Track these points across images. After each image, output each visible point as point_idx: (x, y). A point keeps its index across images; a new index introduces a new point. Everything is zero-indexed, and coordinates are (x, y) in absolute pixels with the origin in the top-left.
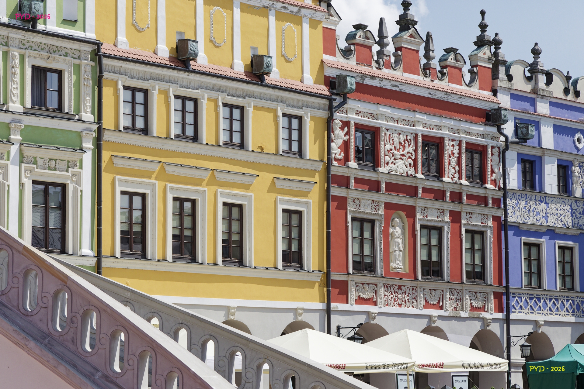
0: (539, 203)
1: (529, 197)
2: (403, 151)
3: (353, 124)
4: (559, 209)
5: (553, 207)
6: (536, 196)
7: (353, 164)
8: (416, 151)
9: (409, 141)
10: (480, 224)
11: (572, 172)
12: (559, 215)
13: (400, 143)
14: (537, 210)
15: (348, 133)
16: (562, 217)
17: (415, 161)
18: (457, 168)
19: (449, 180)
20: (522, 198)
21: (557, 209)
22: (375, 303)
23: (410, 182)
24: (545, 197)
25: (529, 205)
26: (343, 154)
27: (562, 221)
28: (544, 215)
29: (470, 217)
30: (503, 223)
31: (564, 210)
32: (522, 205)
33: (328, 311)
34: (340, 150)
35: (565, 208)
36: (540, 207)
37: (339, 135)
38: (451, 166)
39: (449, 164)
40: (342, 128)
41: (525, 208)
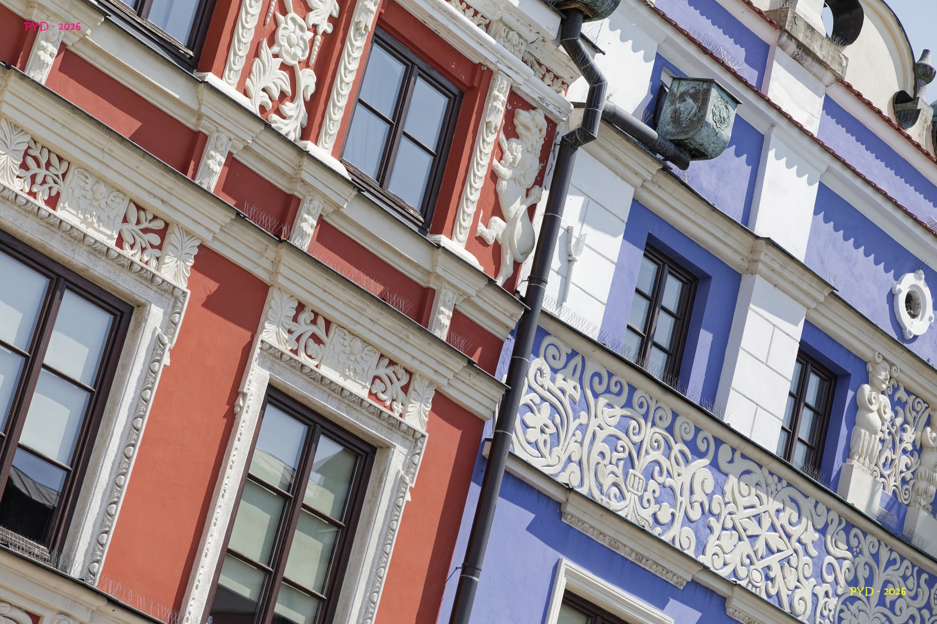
0: (682, 453)
1: (641, 406)
4: (766, 522)
5: (743, 502)
6: (675, 415)
10: (364, 394)
11: (855, 406)
12: (760, 546)
14: (669, 481)
16: (773, 560)
18: (308, 79)
20: (608, 391)
21: (758, 518)
24: (719, 442)
25: (637, 439)
27: (768, 578)
28: (695, 515)
29: (315, 338)
30: (486, 450)
31: (789, 537)
32: (599, 420)
35: (794, 531)
36: (687, 472)
38: (275, 49)
39: (268, 35)
41: (612, 439)
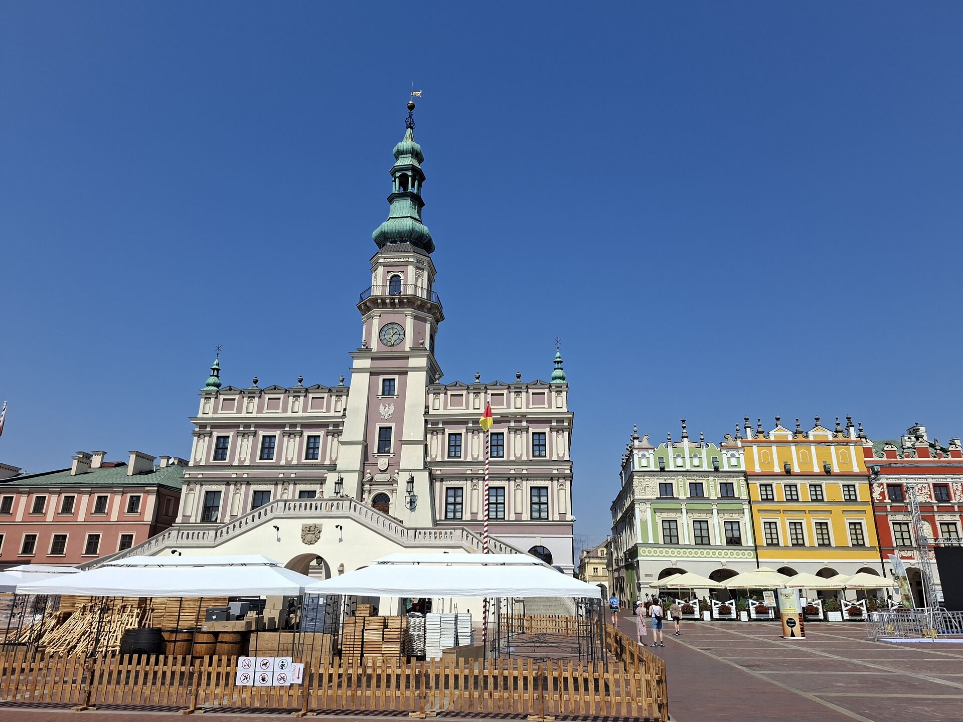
2: (921, 491)
3: (885, 484)
7: (887, 501)
8: (930, 491)
9: (925, 488)
13: (919, 489)
15: (883, 488)
17: (930, 495)
19: (956, 502)
22: (914, 559)
23: (928, 505)
26: (881, 497)
33: (883, 563)
34: (879, 496)
37: (877, 491)
39: (955, 494)
40: (879, 487)
